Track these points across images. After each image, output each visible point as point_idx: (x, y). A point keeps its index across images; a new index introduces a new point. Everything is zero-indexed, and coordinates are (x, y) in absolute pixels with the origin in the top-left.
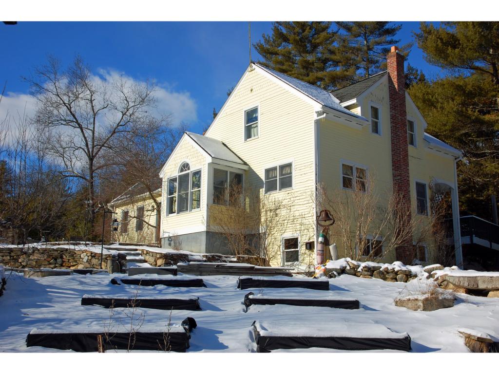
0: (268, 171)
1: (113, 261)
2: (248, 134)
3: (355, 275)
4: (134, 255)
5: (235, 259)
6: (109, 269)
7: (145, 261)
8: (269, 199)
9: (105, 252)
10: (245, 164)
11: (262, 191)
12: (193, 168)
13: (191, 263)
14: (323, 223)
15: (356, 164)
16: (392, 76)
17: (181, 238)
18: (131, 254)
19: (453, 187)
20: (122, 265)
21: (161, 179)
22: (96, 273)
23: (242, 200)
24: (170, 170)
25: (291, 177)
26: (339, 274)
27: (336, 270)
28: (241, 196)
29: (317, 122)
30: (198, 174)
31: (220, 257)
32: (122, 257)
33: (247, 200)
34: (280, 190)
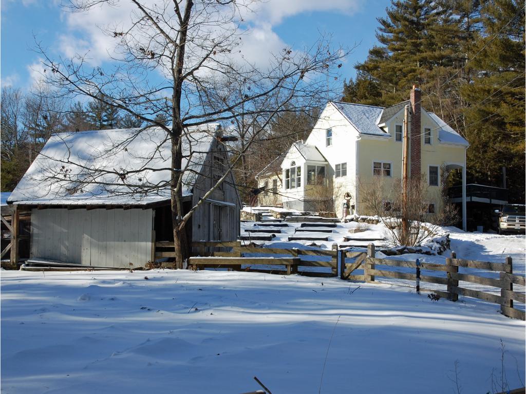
0: (337, 166)
1: (256, 216)
2: (328, 143)
3: (357, 222)
4: (267, 213)
5: (318, 214)
6: (255, 220)
7: (272, 216)
8: (337, 181)
9: (253, 212)
10: (326, 161)
11: (334, 176)
12: (297, 165)
13: (293, 217)
14: (346, 198)
15: (383, 161)
16: (412, 104)
17: (292, 202)
18: (265, 212)
19: (463, 166)
20: (260, 218)
21: (282, 169)
22: (249, 222)
23: (325, 181)
24: (286, 165)
25: (346, 170)
26: (350, 221)
27: (349, 220)
28: (324, 179)
29: (358, 142)
30: (299, 168)
31: (309, 213)
32: (260, 214)
33: (328, 181)
34: (342, 176)
